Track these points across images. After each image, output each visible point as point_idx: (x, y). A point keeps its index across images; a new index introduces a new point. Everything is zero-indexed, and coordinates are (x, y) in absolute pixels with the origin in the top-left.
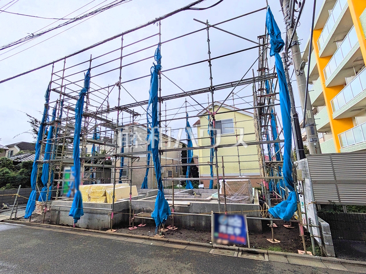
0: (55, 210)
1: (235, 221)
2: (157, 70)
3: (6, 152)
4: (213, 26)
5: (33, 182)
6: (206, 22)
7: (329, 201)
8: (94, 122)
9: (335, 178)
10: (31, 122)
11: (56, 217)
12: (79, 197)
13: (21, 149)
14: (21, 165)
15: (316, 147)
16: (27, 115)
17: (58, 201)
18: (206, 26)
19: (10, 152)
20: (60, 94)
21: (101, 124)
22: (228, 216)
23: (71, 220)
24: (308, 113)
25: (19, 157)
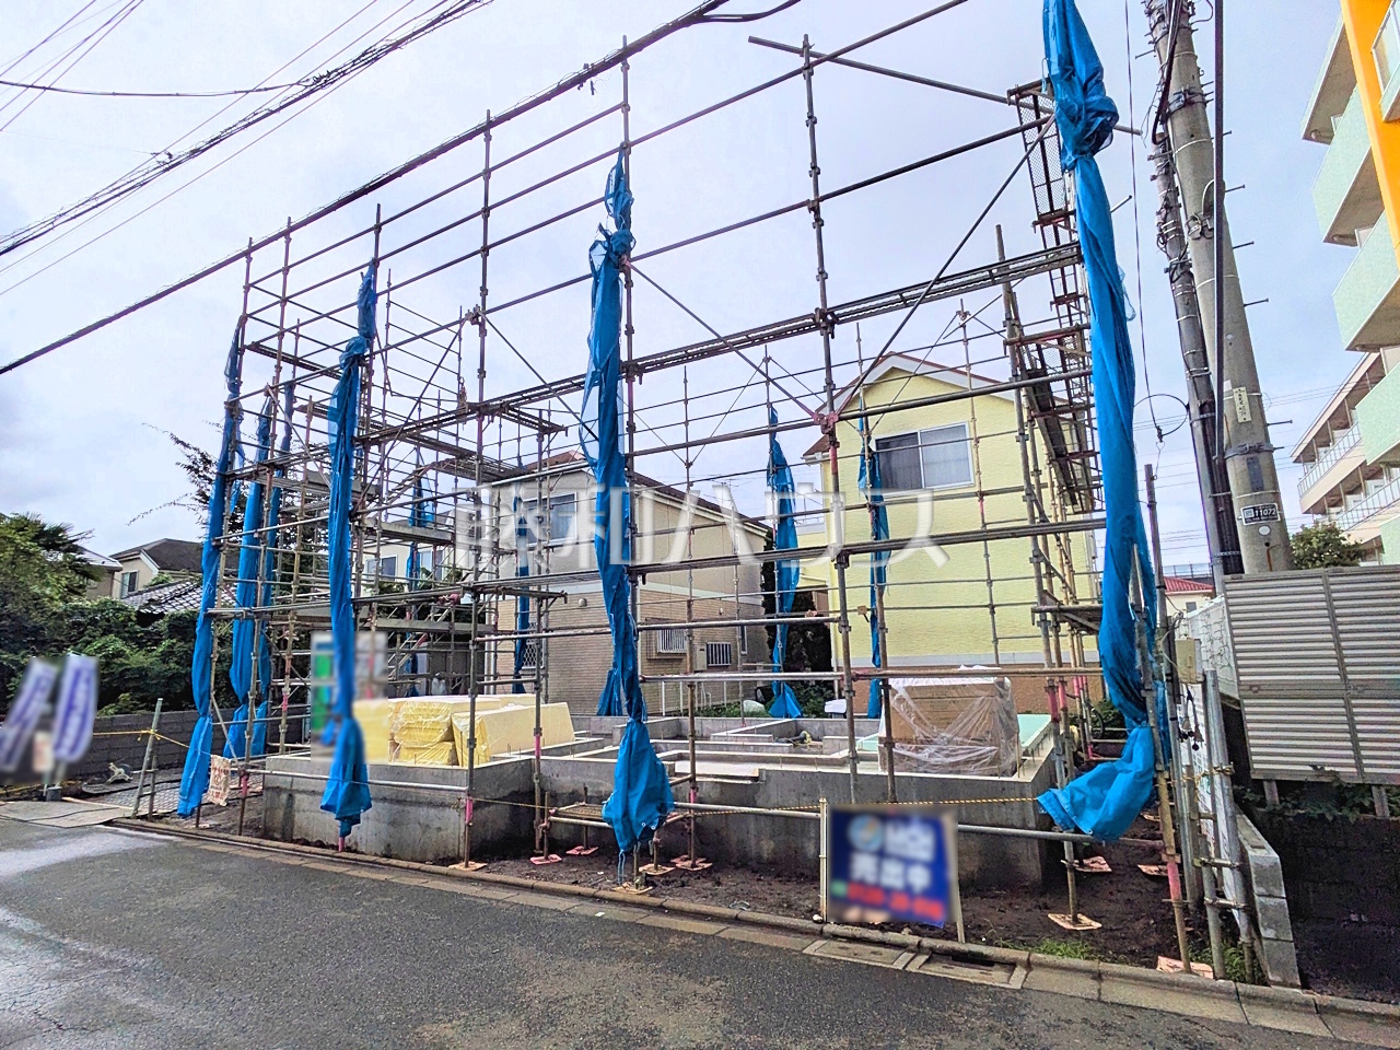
0: (278, 790)
1: (913, 838)
2: (616, 253)
3: (113, 579)
4: (833, 58)
5: (200, 688)
6: (801, 46)
7: (1314, 767)
8: (413, 458)
9: (1343, 674)
10: (189, 467)
11: (280, 813)
12: (352, 741)
13: (163, 567)
14: (162, 625)
15: (1267, 544)
16: (173, 442)
17: (286, 757)
18: (800, 62)
19: (127, 578)
20: (275, 361)
21: (437, 466)
22: (884, 818)
23: (329, 825)
24: (1237, 402)
25: (155, 595)
